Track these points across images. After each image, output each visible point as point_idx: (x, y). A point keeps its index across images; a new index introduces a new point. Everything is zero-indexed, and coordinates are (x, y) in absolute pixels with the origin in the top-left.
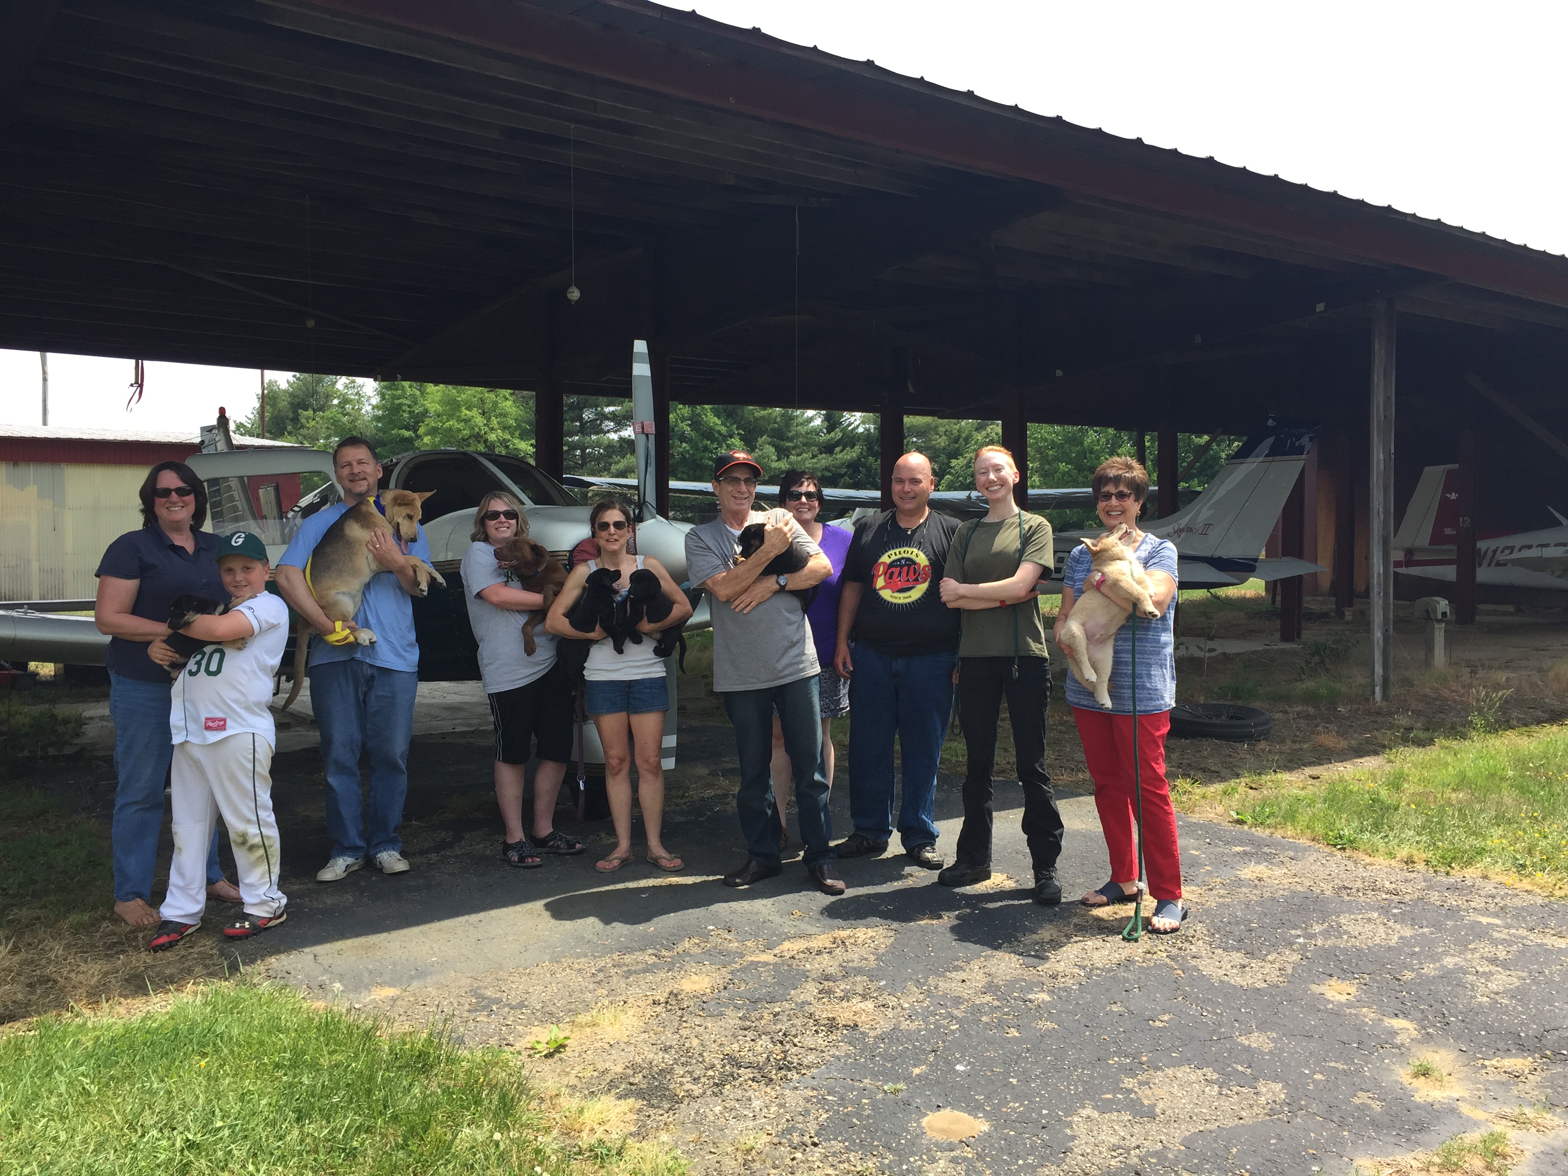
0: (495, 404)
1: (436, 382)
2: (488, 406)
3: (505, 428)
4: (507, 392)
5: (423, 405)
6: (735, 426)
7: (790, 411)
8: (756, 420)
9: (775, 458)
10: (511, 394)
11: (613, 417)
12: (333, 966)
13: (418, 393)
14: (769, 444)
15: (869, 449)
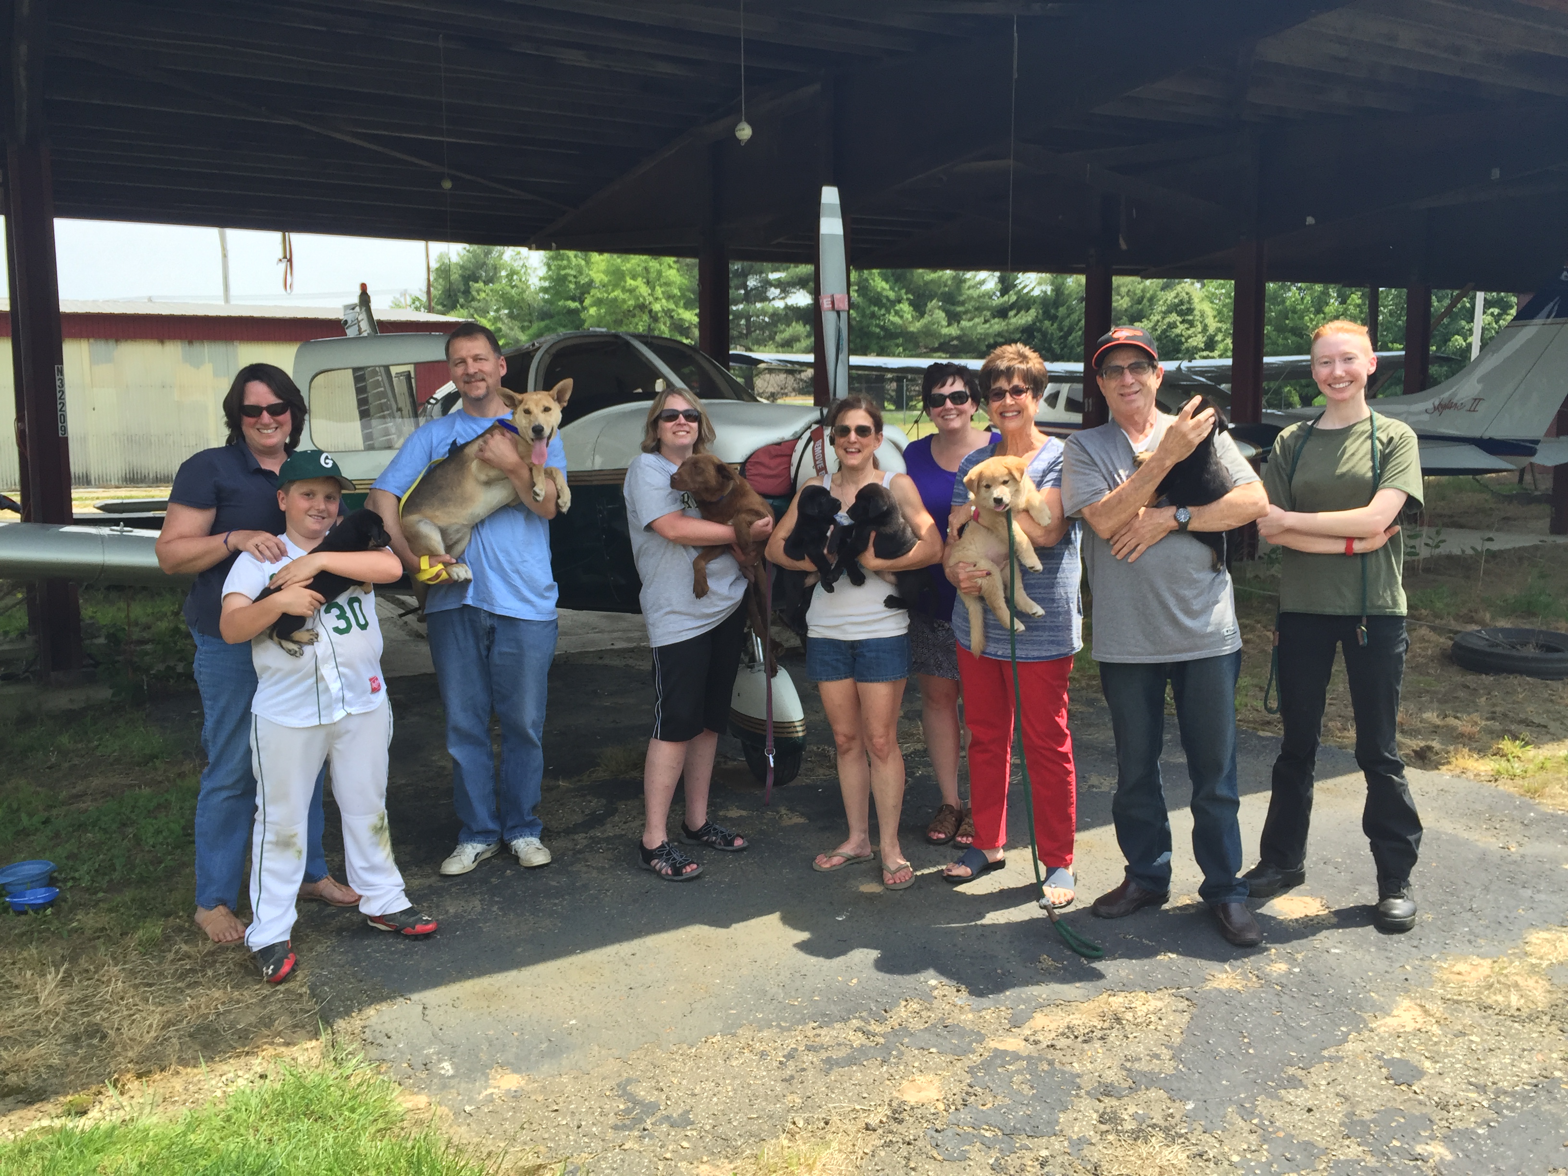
0: (659, 273)
1: (601, 251)
2: (653, 275)
3: (669, 297)
4: (670, 260)
5: (588, 275)
6: (904, 291)
7: (961, 273)
8: (926, 283)
9: (945, 323)
10: (675, 262)
11: (779, 284)
12: (444, 1028)
13: (583, 263)
14: (939, 308)
15: (1044, 313)
